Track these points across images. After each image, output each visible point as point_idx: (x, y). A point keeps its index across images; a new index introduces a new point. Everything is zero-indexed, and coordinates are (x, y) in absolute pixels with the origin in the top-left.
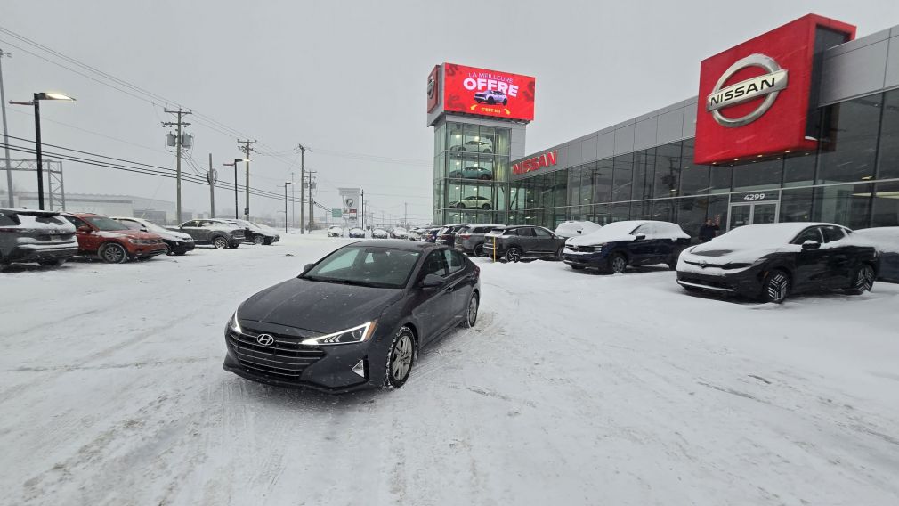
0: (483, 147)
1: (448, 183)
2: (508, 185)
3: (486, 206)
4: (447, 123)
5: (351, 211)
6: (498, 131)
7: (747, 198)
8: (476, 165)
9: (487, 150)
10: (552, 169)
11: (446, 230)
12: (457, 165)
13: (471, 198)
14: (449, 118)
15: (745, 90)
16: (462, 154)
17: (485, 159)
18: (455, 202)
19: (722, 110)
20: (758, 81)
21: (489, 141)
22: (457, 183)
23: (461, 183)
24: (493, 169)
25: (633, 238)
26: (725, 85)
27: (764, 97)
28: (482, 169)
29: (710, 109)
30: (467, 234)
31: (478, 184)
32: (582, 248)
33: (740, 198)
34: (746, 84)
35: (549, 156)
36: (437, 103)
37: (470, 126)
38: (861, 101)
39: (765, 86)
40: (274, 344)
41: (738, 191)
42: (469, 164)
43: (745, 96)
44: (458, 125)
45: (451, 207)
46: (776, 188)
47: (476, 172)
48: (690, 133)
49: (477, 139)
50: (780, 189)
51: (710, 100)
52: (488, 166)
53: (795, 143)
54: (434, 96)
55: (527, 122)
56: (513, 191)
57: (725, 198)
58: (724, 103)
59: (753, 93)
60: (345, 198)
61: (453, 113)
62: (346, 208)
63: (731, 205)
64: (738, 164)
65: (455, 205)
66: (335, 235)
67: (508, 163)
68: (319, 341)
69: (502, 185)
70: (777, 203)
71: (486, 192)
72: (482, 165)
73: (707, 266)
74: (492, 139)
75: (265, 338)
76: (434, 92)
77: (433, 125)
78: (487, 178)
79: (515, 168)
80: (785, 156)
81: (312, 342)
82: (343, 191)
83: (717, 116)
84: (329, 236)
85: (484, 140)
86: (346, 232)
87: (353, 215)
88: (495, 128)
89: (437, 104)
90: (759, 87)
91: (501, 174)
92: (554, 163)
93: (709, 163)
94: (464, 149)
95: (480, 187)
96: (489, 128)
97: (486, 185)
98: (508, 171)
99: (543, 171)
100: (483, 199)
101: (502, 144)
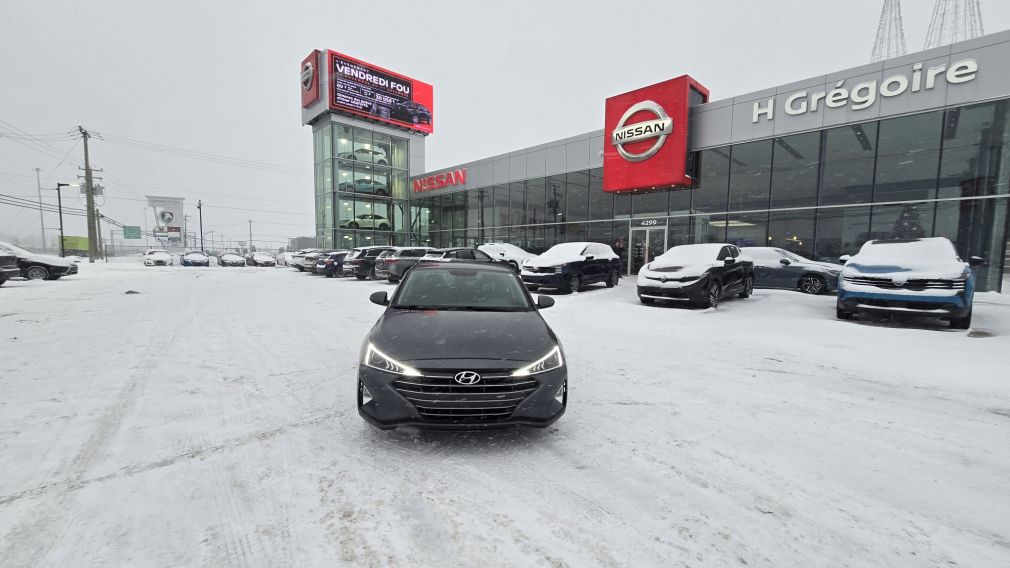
0: (378, 158)
1: (337, 198)
2: (407, 204)
3: (383, 226)
4: (333, 123)
5: (170, 229)
6: (394, 140)
7: (643, 223)
8: (368, 178)
9: (381, 162)
10: (461, 188)
11: (357, 254)
12: (345, 176)
13: (363, 217)
14: (335, 118)
15: (643, 130)
16: (351, 164)
17: (380, 172)
18: (346, 221)
19: (625, 145)
20: (652, 124)
21: (381, 150)
22: (346, 198)
23: (354, 198)
24: (388, 183)
25: (583, 258)
26: (625, 125)
27: (657, 138)
28: (376, 183)
29: (615, 143)
30: (394, 258)
31: (372, 201)
32: (542, 270)
33: (638, 223)
34: (643, 125)
35: (457, 175)
36: (318, 97)
37: (361, 131)
38: (716, 150)
39: (657, 129)
40: (481, 382)
41: (637, 217)
42: (359, 176)
43: (643, 136)
44: (347, 128)
45: (342, 227)
46: (663, 215)
47: (369, 186)
48: (598, 163)
49: (367, 147)
50: (667, 217)
51: (614, 135)
52: (382, 180)
53: (679, 180)
54: (314, 88)
55: (425, 135)
56: (413, 209)
57: (625, 224)
58: (626, 139)
59: (648, 134)
60: (159, 210)
61: (340, 112)
62: (162, 224)
63: (631, 229)
64: (637, 193)
65: (346, 224)
66: (160, 263)
67: (407, 179)
68: (531, 370)
69: (401, 202)
70: (666, 228)
71: (381, 209)
72: (377, 178)
73: (667, 280)
74: (386, 148)
75: (467, 375)
76: (311, 83)
77: (310, 123)
78: (383, 194)
79: (416, 185)
80: (669, 189)
81: (522, 372)
82: (154, 201)
83: (621, 150)
84: (148, 265)
85: (376, 149)
86: (177, 258)
87: (175, 234)
88: (391, 137)
89: (317, 99)
90: (653, 129)
91: (398, 189)
92: (464, 183)
93: (614, 192)
94: (355, 158)
95: (376, 205)
96: (384, 136)
97: (382, 201)
98: (407, 186)
99: (448, 190)
100: (380, 218)
101: (398, 157)
